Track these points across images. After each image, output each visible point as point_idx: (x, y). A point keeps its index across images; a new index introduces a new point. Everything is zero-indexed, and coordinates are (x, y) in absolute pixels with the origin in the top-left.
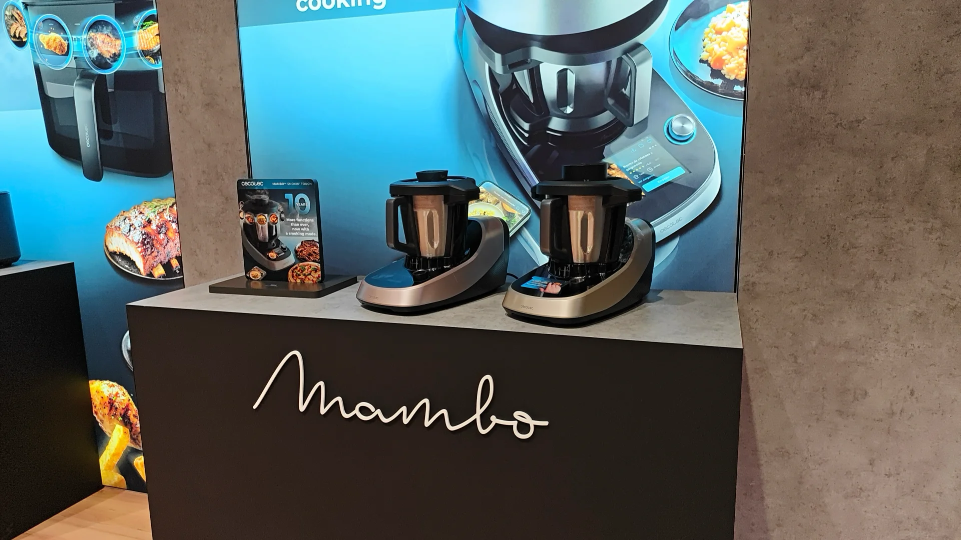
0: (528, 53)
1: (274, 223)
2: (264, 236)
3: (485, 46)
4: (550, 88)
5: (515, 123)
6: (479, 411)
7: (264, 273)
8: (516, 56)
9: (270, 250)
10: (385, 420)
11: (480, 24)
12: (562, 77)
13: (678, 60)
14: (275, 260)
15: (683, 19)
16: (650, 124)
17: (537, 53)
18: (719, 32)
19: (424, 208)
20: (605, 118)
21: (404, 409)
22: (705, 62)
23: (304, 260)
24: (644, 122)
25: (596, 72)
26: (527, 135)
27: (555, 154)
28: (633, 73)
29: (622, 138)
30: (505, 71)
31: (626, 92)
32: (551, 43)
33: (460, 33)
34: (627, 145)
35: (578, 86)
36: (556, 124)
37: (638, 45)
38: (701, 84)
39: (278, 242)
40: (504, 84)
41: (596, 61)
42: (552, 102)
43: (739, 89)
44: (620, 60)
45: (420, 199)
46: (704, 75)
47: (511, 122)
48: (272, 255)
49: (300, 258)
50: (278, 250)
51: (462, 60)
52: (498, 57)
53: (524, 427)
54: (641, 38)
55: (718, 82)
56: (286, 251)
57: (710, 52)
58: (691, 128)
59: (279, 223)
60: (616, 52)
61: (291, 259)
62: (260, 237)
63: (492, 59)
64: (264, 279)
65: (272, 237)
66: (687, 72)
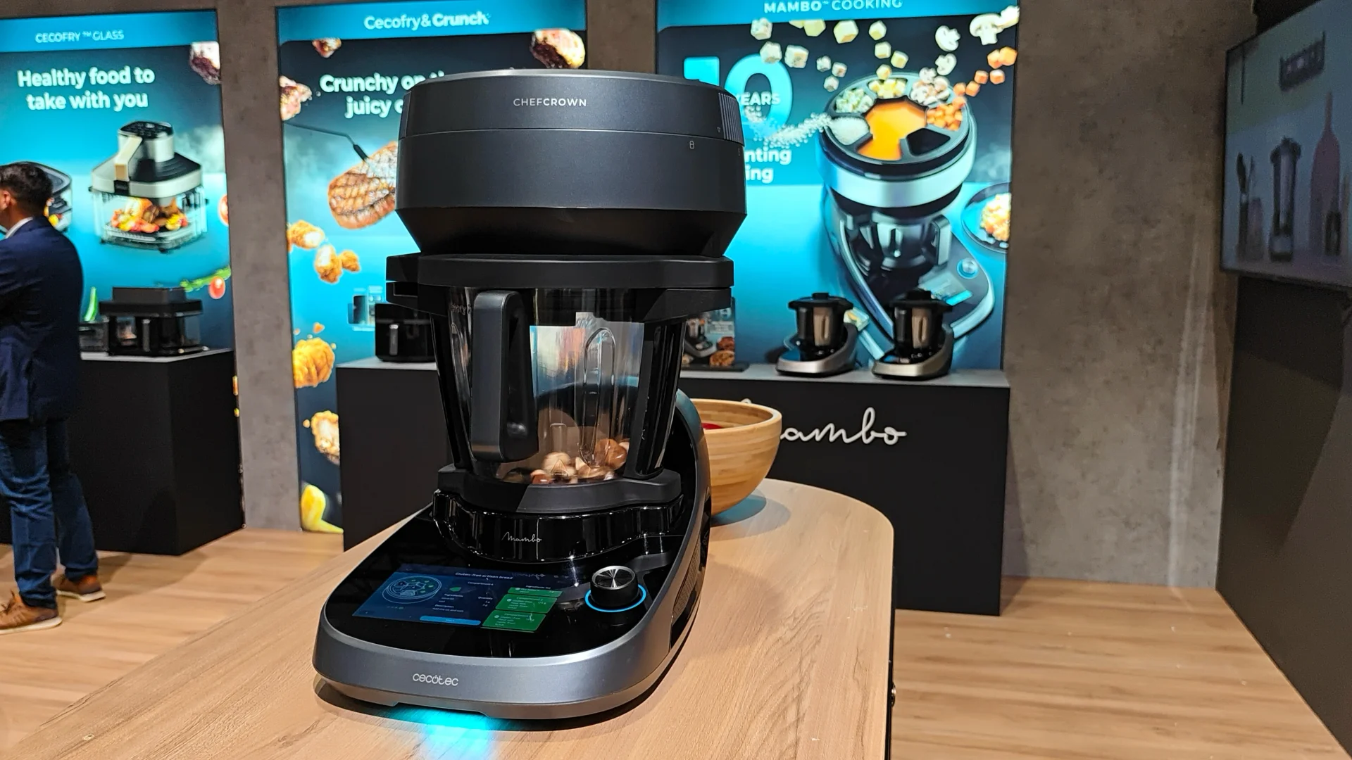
0: (870, 217)
1: (703, 325)
2: (694, 333)
3: (841, 211)
4: (884, 239)
5: (861, 262)
6: (865, 429)
7: (692, 359)
8: (862, 218)
9: (698, 343)
10: (805, 439)
11: (839, 198)
12: (893, 233)
13: (965, 225)
14: (701, 350)
15: (971, 202)
16: (948, 264)
17: (877, 217)
18: (991, 211)
19: (819, 314)
20: (920, 260)
21: (817, 431)
22: (984, 229)
23: (722, 349)
24: (945, 264)
25: (916, 230)
26: (867, 269)
27: (887, 282)
28: (939, 233)
29: (931, 273)
30: (854, 228)
31: (934, 244)
32: (885, 211)
33: (824, 201)
34: (933, 277)
35: (904, 239)
36: (888, 262)
37: (942, 217)
38: (981, 241)
39: (705, 338)
40: (853, 236)
41: (915, 224)
42: (886, 248)
43: (1004, 245)
44: (931, 225)
45: (816, 309)
46: (983, 237)
47: (857, 259)
48: (699, 346)
49: (720, 347)
50: (703, 343)
51: (824, 219)
52: (850, 218)
53: (891, 437)
54: (944, 212)
55: (991, 241)
56: (710, 344)
57: (986, 223)
58: (974, 268)
59: (706, 325)
60: (929, 219)
61: (714, 349)
62: (691, 334)
63: (845, 219)
64: (691, 363)
65: (700, 334)
66: (973, 235)
